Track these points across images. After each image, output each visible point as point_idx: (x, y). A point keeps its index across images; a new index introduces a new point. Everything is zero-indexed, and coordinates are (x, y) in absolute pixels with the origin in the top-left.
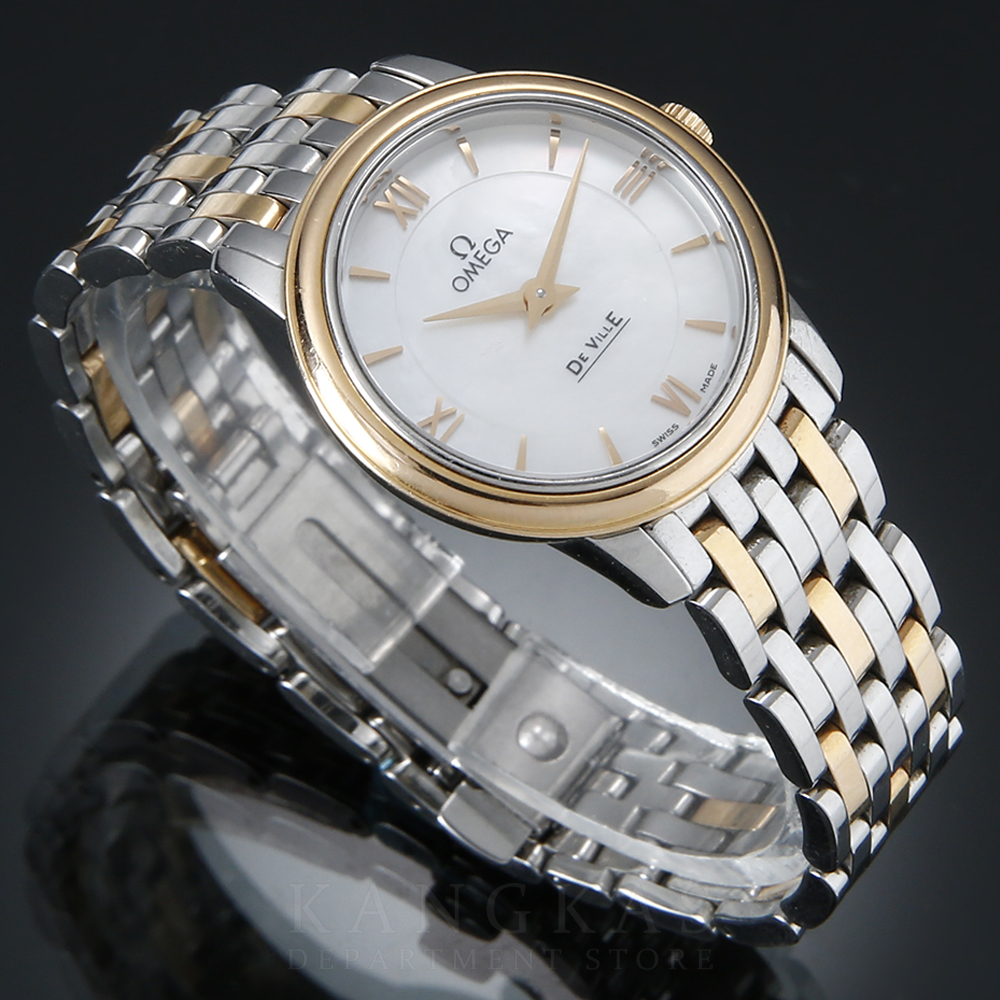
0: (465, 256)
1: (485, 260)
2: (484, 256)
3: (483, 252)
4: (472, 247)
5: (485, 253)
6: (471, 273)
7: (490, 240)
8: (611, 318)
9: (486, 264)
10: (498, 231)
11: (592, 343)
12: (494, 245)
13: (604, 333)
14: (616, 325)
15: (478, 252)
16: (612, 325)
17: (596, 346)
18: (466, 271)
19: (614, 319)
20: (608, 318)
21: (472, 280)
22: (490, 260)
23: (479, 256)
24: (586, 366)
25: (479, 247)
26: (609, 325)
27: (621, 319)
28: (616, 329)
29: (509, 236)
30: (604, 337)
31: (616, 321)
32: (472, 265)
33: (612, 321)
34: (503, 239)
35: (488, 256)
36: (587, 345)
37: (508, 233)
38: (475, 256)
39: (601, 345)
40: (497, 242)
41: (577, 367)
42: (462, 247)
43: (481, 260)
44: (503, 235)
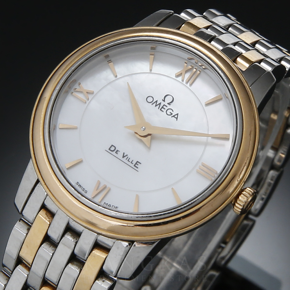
0: (164, 101)
1: (162, 109)
2: (165, 109)
3: (166, 108)
4: (169, 104)
5: (166, 110)
6: (156, 104)
7: (173, 111)
8: (138, 163)
9: (161, 110)
10: (178, 114)
11: (125, 155)
12: (170, 113)
13: (130, 160)
14: (135, 166)
15: (167, 106)
16: (134, 164)
17: (123, 157)
18: (156, 101)
19: (138, 165)
20: (137, 162)
21: (152, 104)
22: (163, 111)
23: (164, 107)
24: (114, 153)
25: (169, 107)
26: (134, 163)
27: (137, 168)
28: (132, 166)
29: (176, 119)
30: (128, 160)
31: (136, 165)
32: (160, 104)
33: (136, 164)
34: (174, 116)
35: (165, 111)
36: (124, 153)
37: (177, 118)
38: (164, 105)
39: (124, 159)
40: (172, 114)
41: (113, 149)
42: (168, 99)
43: (162, 107)
44: (176, 116)
